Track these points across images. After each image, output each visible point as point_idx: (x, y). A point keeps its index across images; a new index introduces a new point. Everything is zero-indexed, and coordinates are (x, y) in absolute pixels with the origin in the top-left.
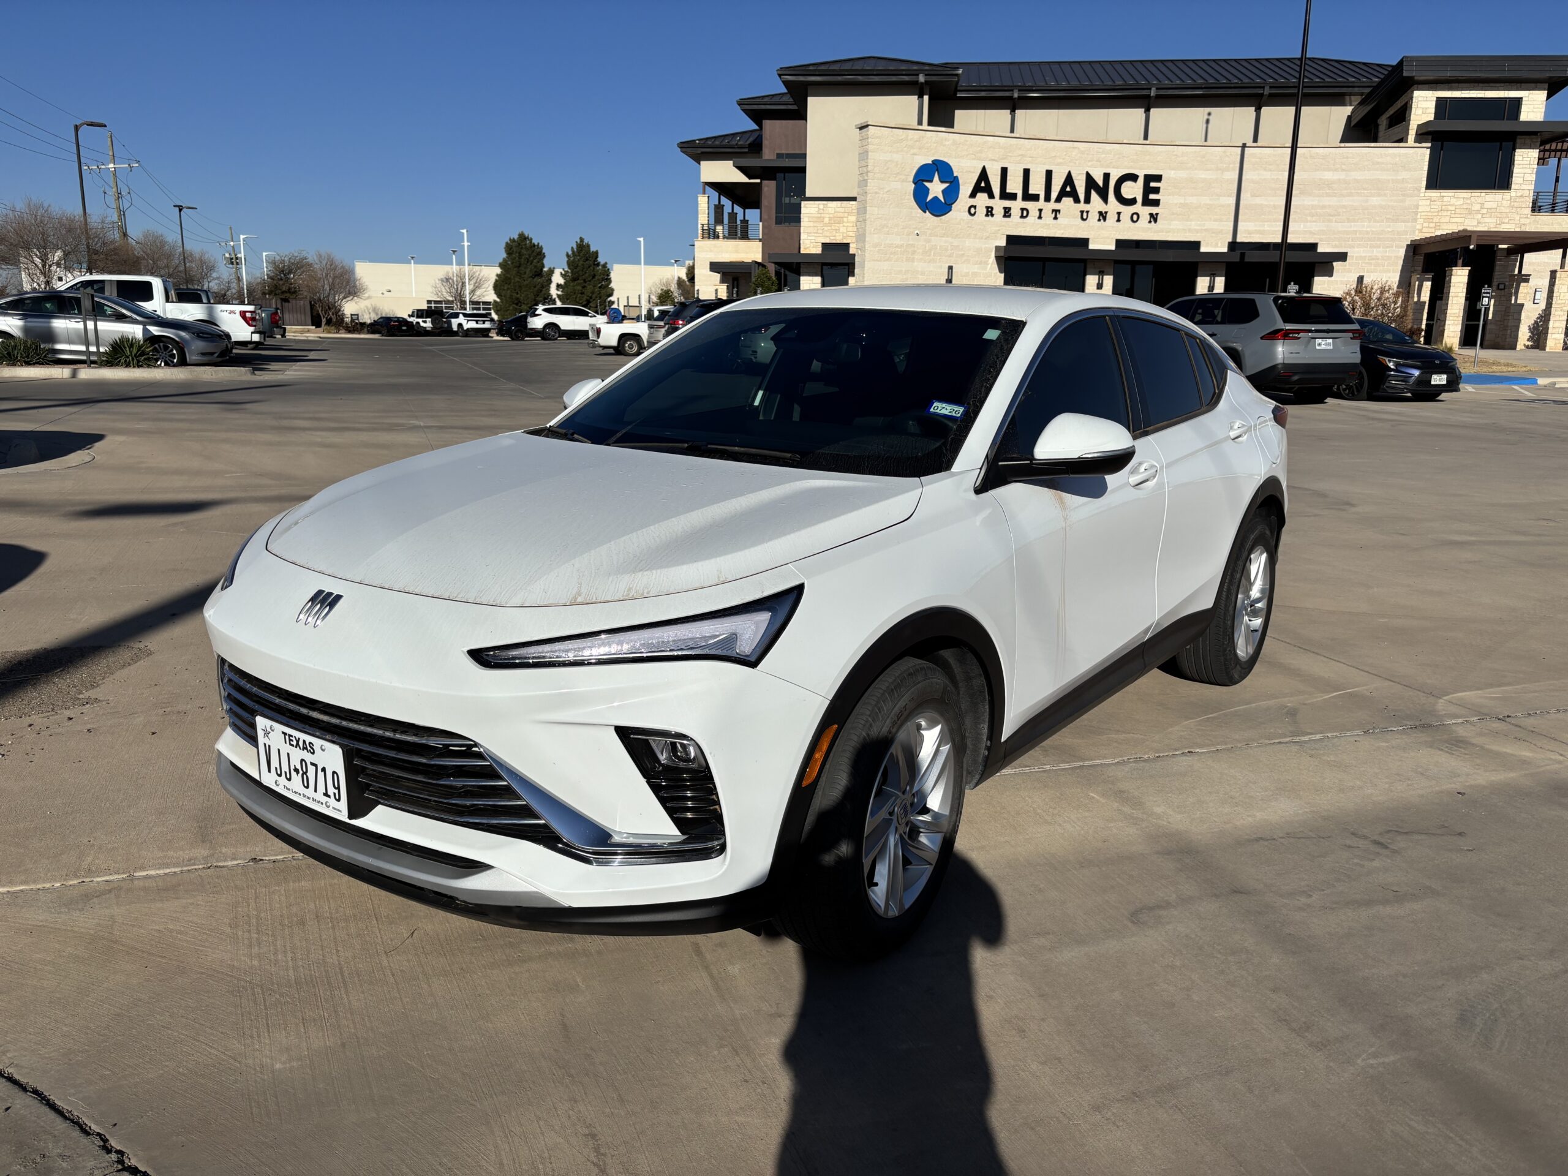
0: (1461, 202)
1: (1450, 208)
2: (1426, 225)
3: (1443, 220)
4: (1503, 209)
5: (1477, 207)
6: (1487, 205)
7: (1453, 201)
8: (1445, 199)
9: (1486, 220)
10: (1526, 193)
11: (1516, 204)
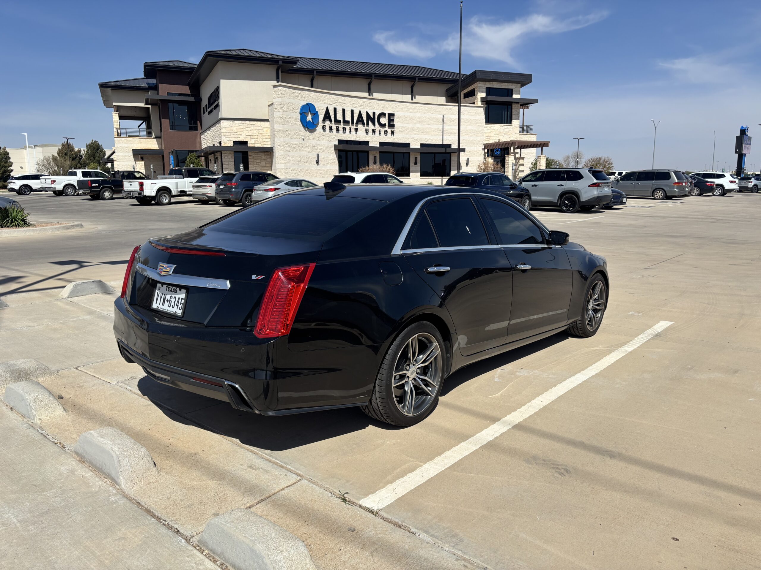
0: (497, 129)
1: (494, 131)
2: (486, 137)
3: (493, 135)
4: (511, 132)
5: (502, 131)
6: (506, 130)
7: (494, 128)
8: (492, 127)
9: (505, 136)
10: (517, 126)
11: (514, 130)
